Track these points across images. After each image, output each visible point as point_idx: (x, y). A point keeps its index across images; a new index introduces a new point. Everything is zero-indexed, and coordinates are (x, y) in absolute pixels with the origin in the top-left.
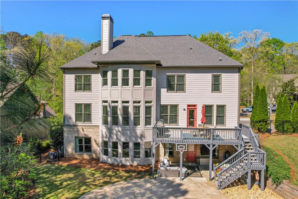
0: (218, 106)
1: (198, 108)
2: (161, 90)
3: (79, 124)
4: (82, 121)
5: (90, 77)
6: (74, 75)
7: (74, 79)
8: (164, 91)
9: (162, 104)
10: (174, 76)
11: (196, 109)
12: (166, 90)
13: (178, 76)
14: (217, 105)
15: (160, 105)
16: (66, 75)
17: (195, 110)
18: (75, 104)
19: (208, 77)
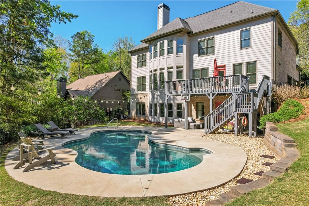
0: (248, 64)
1: (226, 68)
2: (194, 56)
3: (139, 93)
4: (140, 90)
5: (145, 55)
6: (136, 56)
7: (136, 59)
8: (196, 56)
9: (194, 69)
10: (204, 41)
11: (224, 69)
12: (197, 55)
13: (208, 40)
14: (246, 63)
15: (193, 70)
16: (133, 57)
17: (224, 71)
18: (137, 77)
19: (236, 34)
